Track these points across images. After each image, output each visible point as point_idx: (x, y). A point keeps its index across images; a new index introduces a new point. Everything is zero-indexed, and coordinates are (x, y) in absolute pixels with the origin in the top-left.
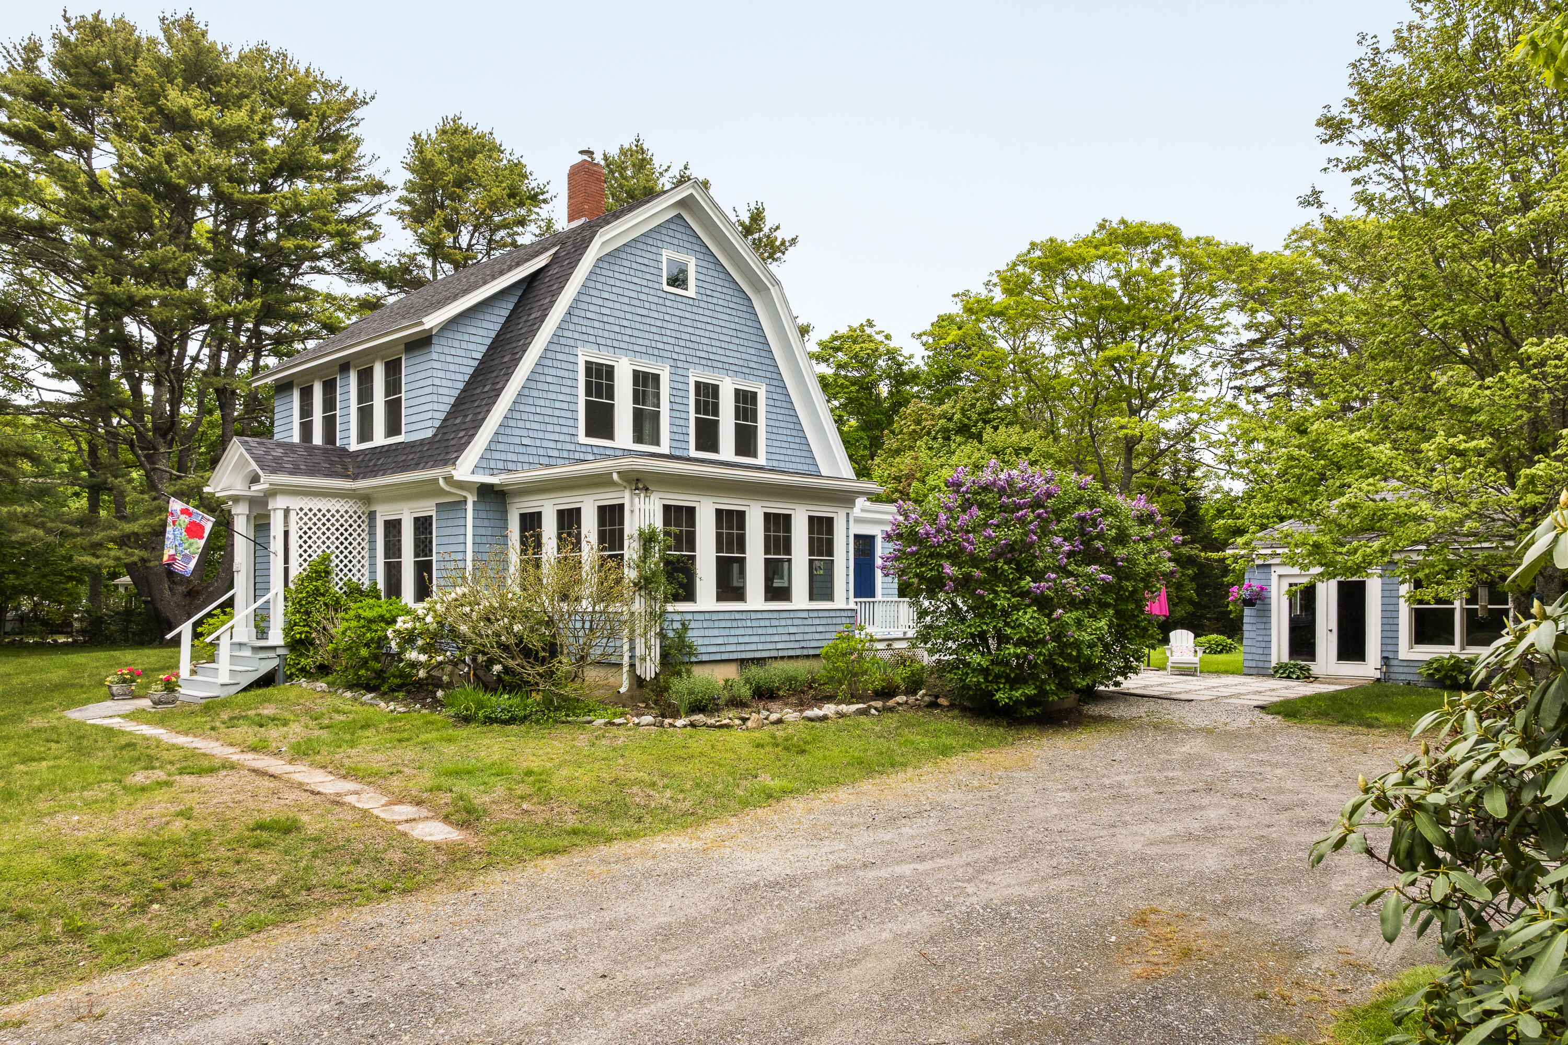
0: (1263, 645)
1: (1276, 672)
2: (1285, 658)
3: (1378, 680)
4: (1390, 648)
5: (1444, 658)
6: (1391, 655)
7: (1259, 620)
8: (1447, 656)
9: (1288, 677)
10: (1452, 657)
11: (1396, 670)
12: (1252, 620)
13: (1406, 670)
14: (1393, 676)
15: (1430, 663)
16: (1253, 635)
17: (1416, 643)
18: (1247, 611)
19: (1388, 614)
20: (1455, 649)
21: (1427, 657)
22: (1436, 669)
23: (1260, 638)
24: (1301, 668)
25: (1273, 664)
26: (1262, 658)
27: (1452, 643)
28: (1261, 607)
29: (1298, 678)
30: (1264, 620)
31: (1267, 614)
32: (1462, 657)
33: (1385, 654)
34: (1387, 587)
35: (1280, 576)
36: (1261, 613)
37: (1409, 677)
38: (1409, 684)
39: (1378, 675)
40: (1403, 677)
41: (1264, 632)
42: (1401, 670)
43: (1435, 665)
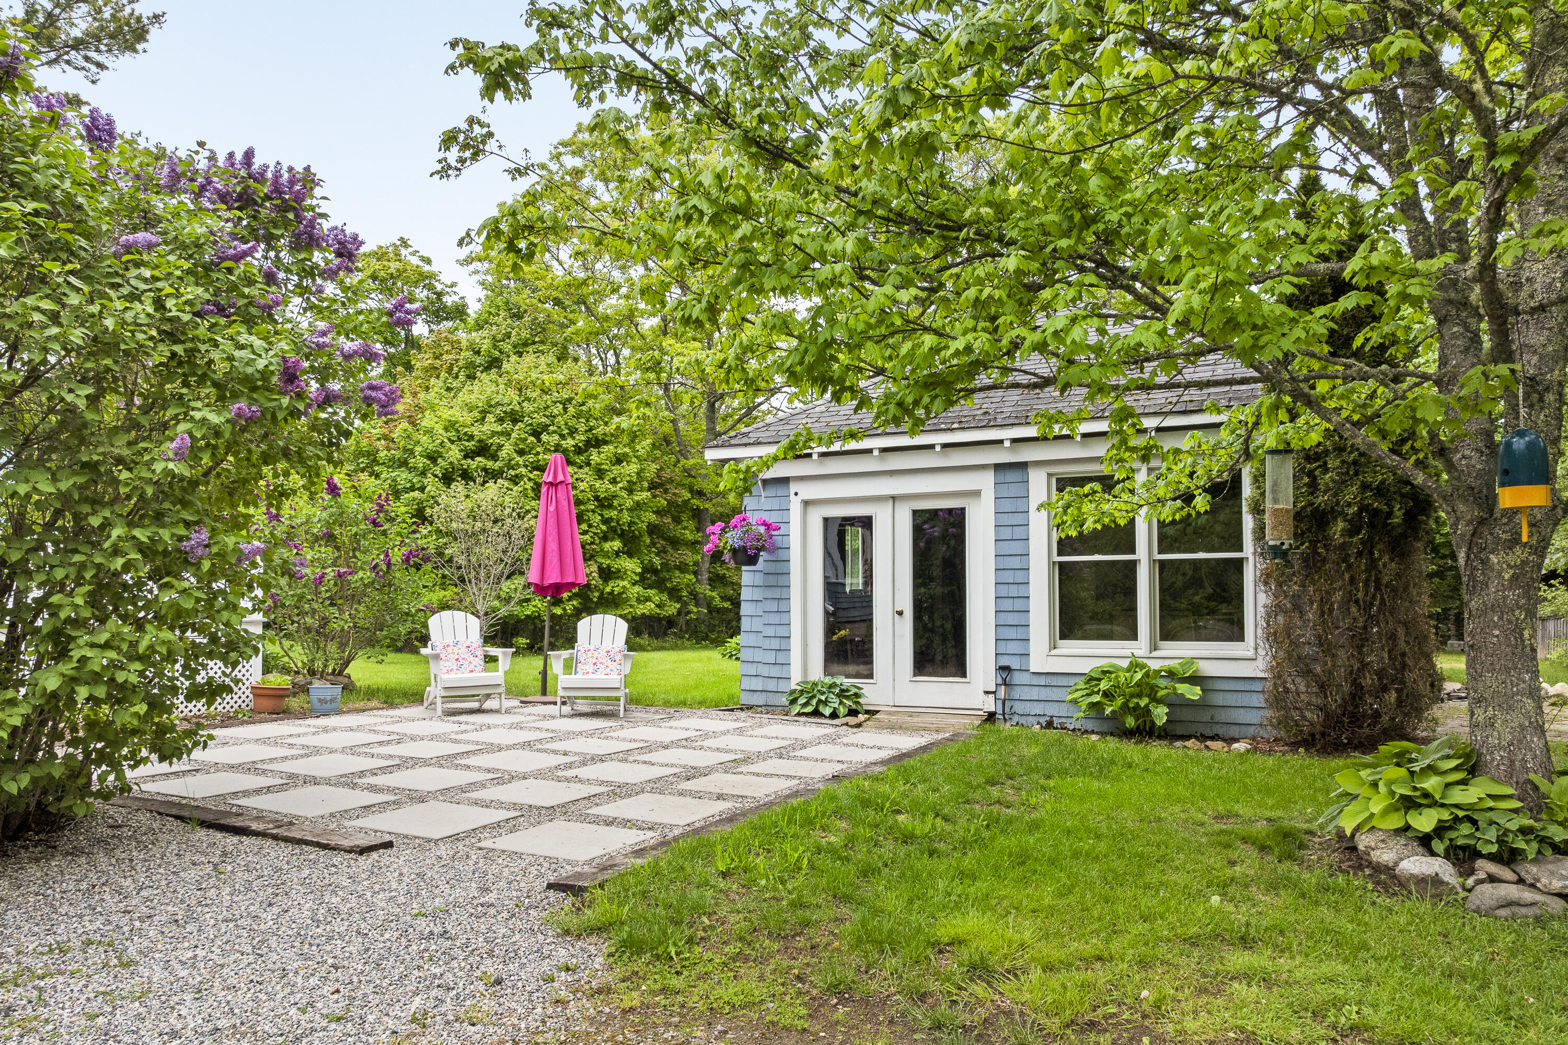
0: (775, 644)
1: (793, 702)
2: (817, 672)
3: (991, 717)
4: (1013, 647)
5: (1118, 669)
6: (1014, 663)
7: (770, 593)
8: (1125, 664)
9: (816, 713)
10: (1135, 666)
11: (1026, 693)
12: (758, 594)
13: (1045, 694)
14: (1019, 707)
15: (1092, 680)
16: (757, 625)
17: (1063, 636)
18: (748, 576)
19: (1008, 577)
20: (1139, 647)
21: (1085, 667)
22: (1106, 694)
23: (770, 631)
24: (843, 694)
25: (794, 684)
26: (775, 671)
27: (1133, 635)
28: (771, 568)
29: (834, 715)
30: (777, 593)
31: (782, 580)
32: (1154, 665)
33: (1004, 661)
34: (1006, 519)
35: (806, 503)
36: (772, 580)
37: (1051, 710)
38: (1050, 725)
39: (990, 705)
40: (1038, 709)
41: (776, 619)
42: (1034, 694)
43: (1104, 685)
